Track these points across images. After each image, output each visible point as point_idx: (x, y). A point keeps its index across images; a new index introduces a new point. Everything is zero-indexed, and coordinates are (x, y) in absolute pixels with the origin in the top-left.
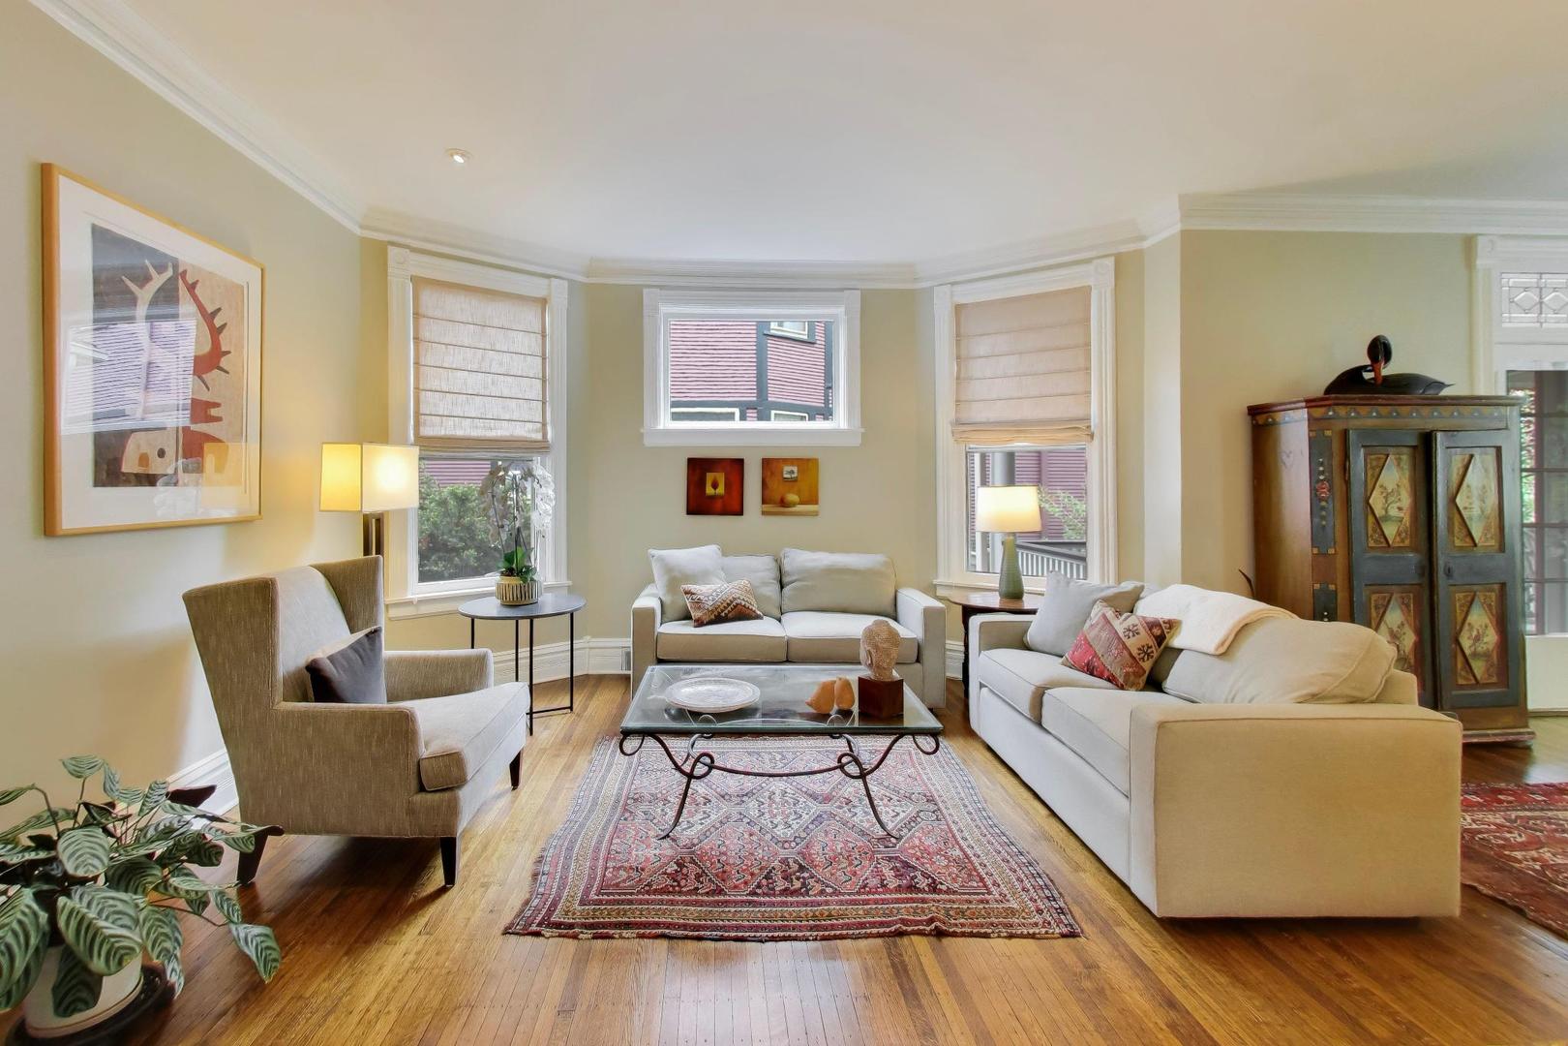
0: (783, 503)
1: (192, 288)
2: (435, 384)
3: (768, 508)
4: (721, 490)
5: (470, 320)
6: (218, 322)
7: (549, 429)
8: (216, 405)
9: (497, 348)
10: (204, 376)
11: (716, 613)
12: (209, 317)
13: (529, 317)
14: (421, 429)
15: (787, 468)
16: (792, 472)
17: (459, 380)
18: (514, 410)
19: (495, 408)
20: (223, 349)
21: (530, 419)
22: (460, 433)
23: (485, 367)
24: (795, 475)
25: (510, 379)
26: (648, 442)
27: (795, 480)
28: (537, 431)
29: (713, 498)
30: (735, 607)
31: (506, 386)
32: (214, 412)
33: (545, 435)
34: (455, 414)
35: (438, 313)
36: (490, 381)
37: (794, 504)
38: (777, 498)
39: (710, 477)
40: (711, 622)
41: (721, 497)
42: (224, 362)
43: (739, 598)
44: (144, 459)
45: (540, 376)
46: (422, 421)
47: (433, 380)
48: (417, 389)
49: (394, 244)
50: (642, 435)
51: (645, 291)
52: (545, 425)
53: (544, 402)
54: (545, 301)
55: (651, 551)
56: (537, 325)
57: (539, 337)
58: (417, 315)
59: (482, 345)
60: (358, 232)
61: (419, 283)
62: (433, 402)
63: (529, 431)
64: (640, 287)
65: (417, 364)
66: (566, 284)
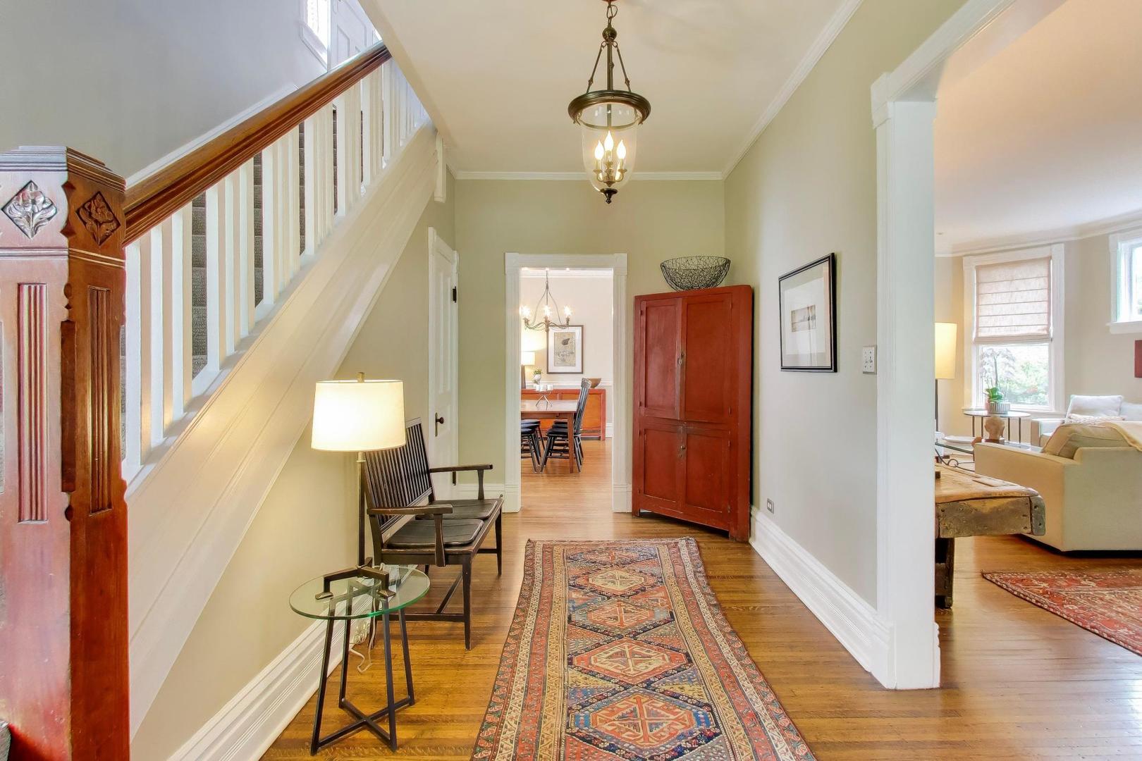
2: (987, 313)
5: (1004, 279)
7: (1051, 328)
9: (1021, 289)
13: (1041, 270)
14: (979, 334)
17: (997, 310)
18: (1030, 319)
19: (1017, 320)
21: (1040, 323)
22: (999, 334)
23: (1013, 300)
25: (1027, 304)
26: (1113, 331)
28: (1043, 330)
31: (1024, 308)
33: (1048, 332)
34: (996, 326)
35: (988, 280)
36: (1015, 307)
45: (1047, 299)
46: (979, 330)
47: (985, 311)
48: (978, 316)
49: (965, 256)
50: (1108, 328)
51: (1111, 236)
52: (1049, 324)
53: (1049, 313)
54: (1050, 258)
55: (1072, 396)
56: (1045, 272)
57: (1046, 279)
58: (978, 283)
59: (1011, 290)
60: (951, 255)
61: (978, 268)
62: (983, 321)
63: (1039, 330)
64: (1109, 234)
65: (978, 305)
66: (1063, 245)
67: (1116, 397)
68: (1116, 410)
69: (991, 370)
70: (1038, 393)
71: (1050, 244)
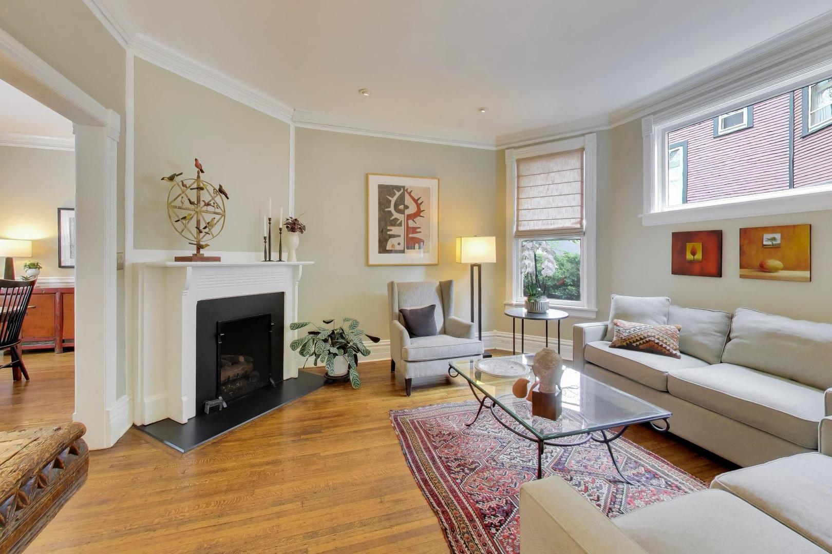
0: (763, 268)
1: (410, 194)
2: (526, 206)
3: (746, 272)
4: (699, 256)
5: (542, 172)
6: (419, 202)
7: (584, 221)
8: (420, 228)
9: (556, 182)
10: (414, 219)
11: (628, 342)
12: (416, 201)
13: (574, 162)
14: (519, 228)
15: (767, 236)
16: (774, 239)
17: (536, 203)
18: (565, 213)
19: (553, 213)
20: (422, 210)
21: (574, 217)
22: (536, 228)
23: (549, 193)
24: (779, 242)
25: (562, 197)
26: (645, 223)
27: (777, 247)
28: (577, 223)
29: (691, 262)
30: (647, 342)
31: (559, 201)
32: (418, 230)
33: (582, 225)
34: (533, 219)
35: (527, 173)
36: (551, 200)
37: (776, 270)
38: (757, 263)
39: (689, 246)
40: (620, 347)
41: (698, 262)
42: (422, 214)
43: (654, 337)
44: (393, 246)
45: (580, 192)
46: (519, 224)
47: (525, 204)
48: (518, 210)
49: (508, 148)
50: (641, 219)
51: (643, 120)
52: (582, 219)
53: (582, 206)
54: (583, 149)
55: (613, 296)
56: (578, 165)
57: (580, 170)
58: (518, 177)
59: (547, 183)
60: (494, 149)
61: (519, 161)
62: (524, 215)
63: (573, 224)
64: (640, 119)
65: (518, 198)
66: (595, 134)
67: (663, 299)
68: (665, 316)
69: (531, 265)
70: (567, 286)
71: (583, 135)
